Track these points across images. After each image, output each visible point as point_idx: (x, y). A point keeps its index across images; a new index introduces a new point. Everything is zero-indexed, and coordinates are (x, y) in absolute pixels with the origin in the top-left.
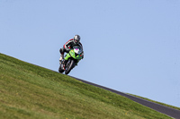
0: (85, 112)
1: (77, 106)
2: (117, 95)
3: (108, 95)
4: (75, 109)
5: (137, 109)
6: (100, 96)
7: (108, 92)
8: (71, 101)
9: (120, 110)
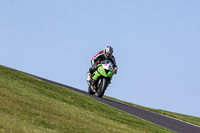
0: (45, 114)
1: (36, 107)
2: (81, 94)
3: (71, 94)
4: (34, 111)
5: (103, 110)
6: (61, 96)
7: (70, 91)
8: (30, 102)
9: (84, 112)
